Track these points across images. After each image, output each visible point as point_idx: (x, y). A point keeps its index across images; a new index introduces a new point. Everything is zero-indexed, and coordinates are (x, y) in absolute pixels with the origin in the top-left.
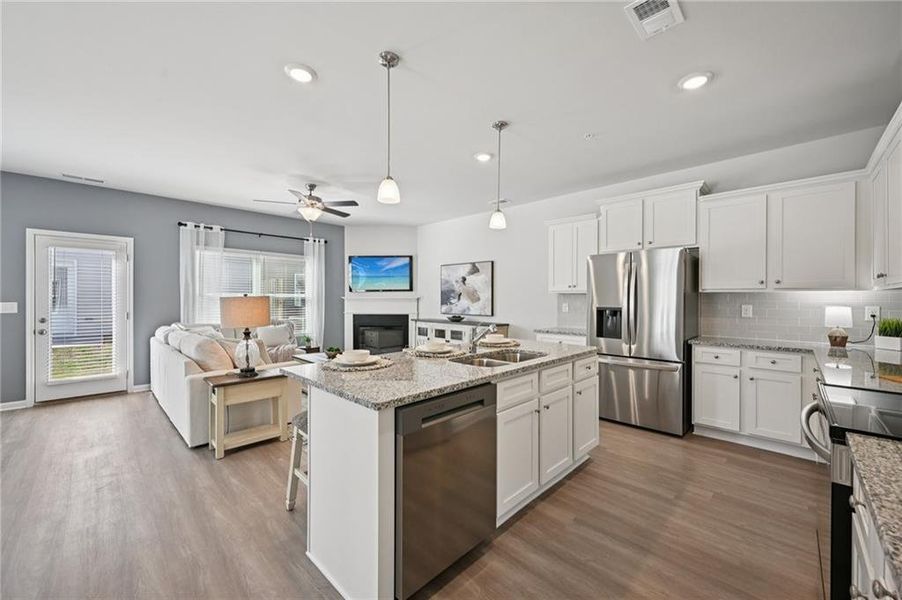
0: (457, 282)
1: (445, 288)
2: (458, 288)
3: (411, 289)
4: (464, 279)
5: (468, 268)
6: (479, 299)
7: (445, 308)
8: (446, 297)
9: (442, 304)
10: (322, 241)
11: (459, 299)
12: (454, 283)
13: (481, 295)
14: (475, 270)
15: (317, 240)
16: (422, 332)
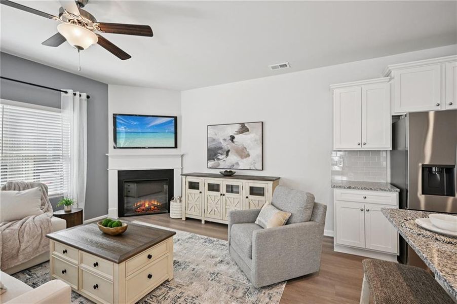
0: (225, 140)
1: (212, 145)
2: (226, 145)
3: (176, 147)
4: (232, 138)
5: (237, 127)
6: (248, 155)
7: (211, 163)
8: (213, 154)
9: (209, 159)
10: (84, 95)
11: (227, 155)
12: (222, 141)
13: (251, 152)
14: (244, 129)
15: (78, 93)
16: (194, 186)
